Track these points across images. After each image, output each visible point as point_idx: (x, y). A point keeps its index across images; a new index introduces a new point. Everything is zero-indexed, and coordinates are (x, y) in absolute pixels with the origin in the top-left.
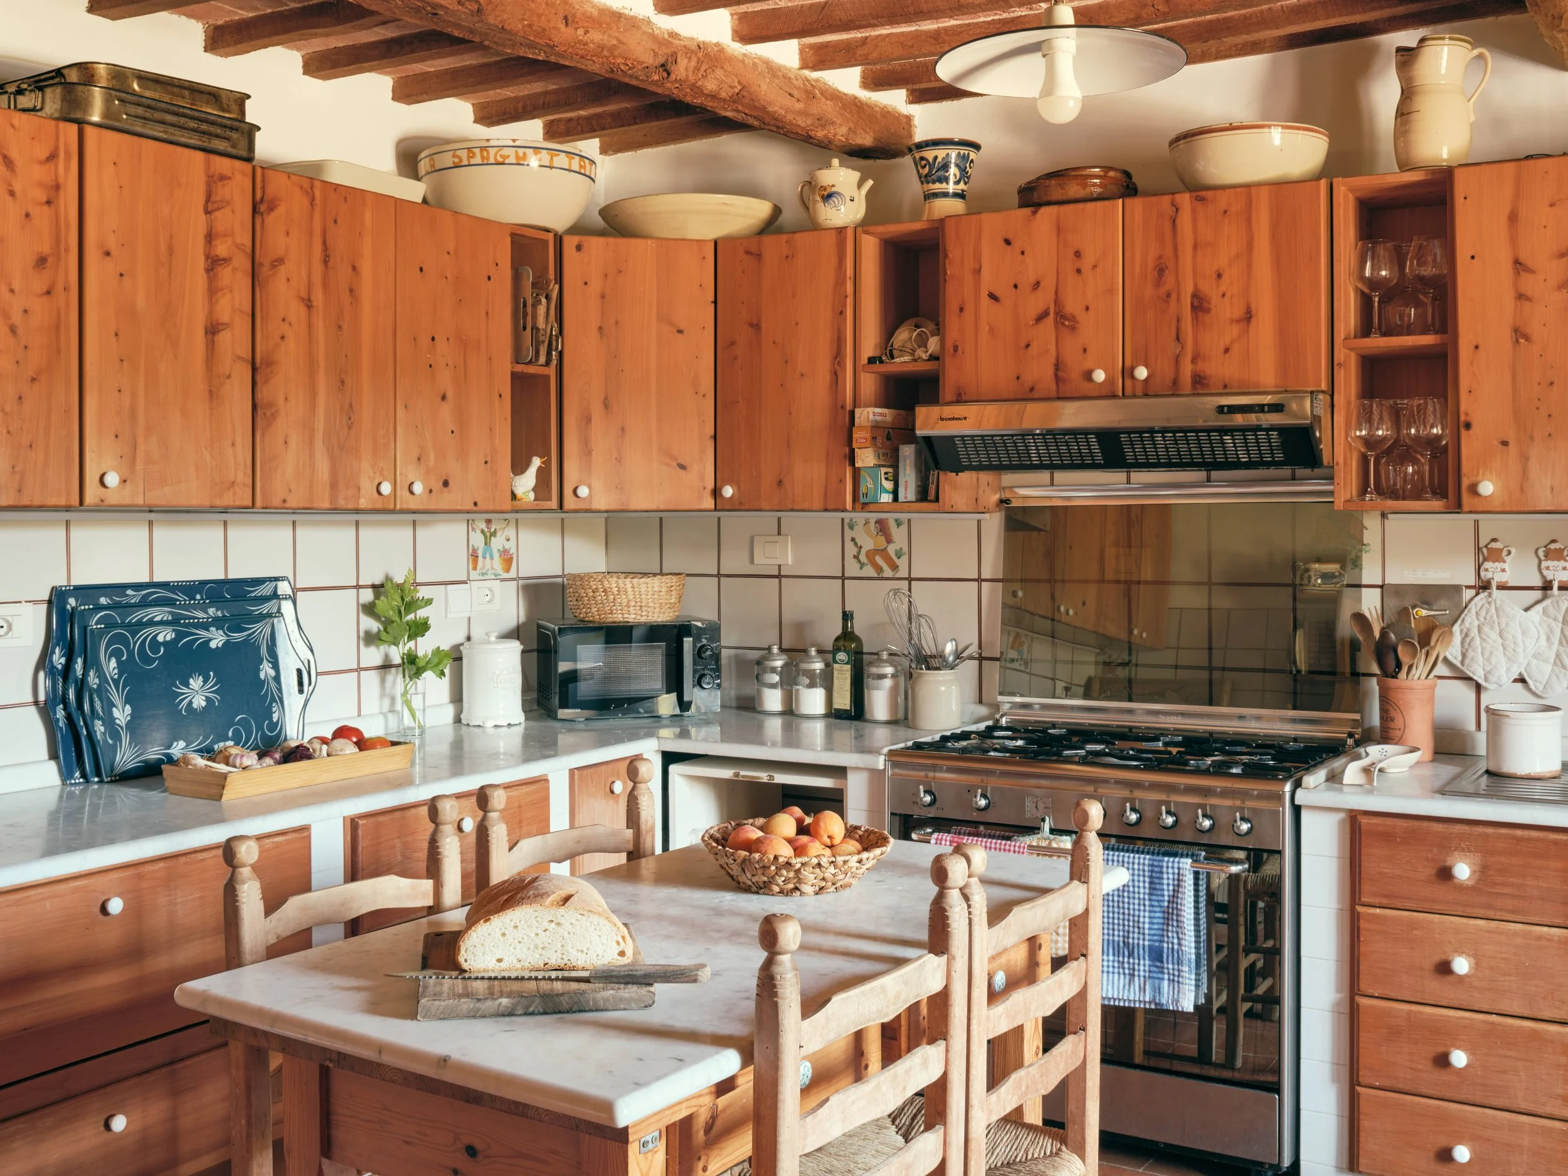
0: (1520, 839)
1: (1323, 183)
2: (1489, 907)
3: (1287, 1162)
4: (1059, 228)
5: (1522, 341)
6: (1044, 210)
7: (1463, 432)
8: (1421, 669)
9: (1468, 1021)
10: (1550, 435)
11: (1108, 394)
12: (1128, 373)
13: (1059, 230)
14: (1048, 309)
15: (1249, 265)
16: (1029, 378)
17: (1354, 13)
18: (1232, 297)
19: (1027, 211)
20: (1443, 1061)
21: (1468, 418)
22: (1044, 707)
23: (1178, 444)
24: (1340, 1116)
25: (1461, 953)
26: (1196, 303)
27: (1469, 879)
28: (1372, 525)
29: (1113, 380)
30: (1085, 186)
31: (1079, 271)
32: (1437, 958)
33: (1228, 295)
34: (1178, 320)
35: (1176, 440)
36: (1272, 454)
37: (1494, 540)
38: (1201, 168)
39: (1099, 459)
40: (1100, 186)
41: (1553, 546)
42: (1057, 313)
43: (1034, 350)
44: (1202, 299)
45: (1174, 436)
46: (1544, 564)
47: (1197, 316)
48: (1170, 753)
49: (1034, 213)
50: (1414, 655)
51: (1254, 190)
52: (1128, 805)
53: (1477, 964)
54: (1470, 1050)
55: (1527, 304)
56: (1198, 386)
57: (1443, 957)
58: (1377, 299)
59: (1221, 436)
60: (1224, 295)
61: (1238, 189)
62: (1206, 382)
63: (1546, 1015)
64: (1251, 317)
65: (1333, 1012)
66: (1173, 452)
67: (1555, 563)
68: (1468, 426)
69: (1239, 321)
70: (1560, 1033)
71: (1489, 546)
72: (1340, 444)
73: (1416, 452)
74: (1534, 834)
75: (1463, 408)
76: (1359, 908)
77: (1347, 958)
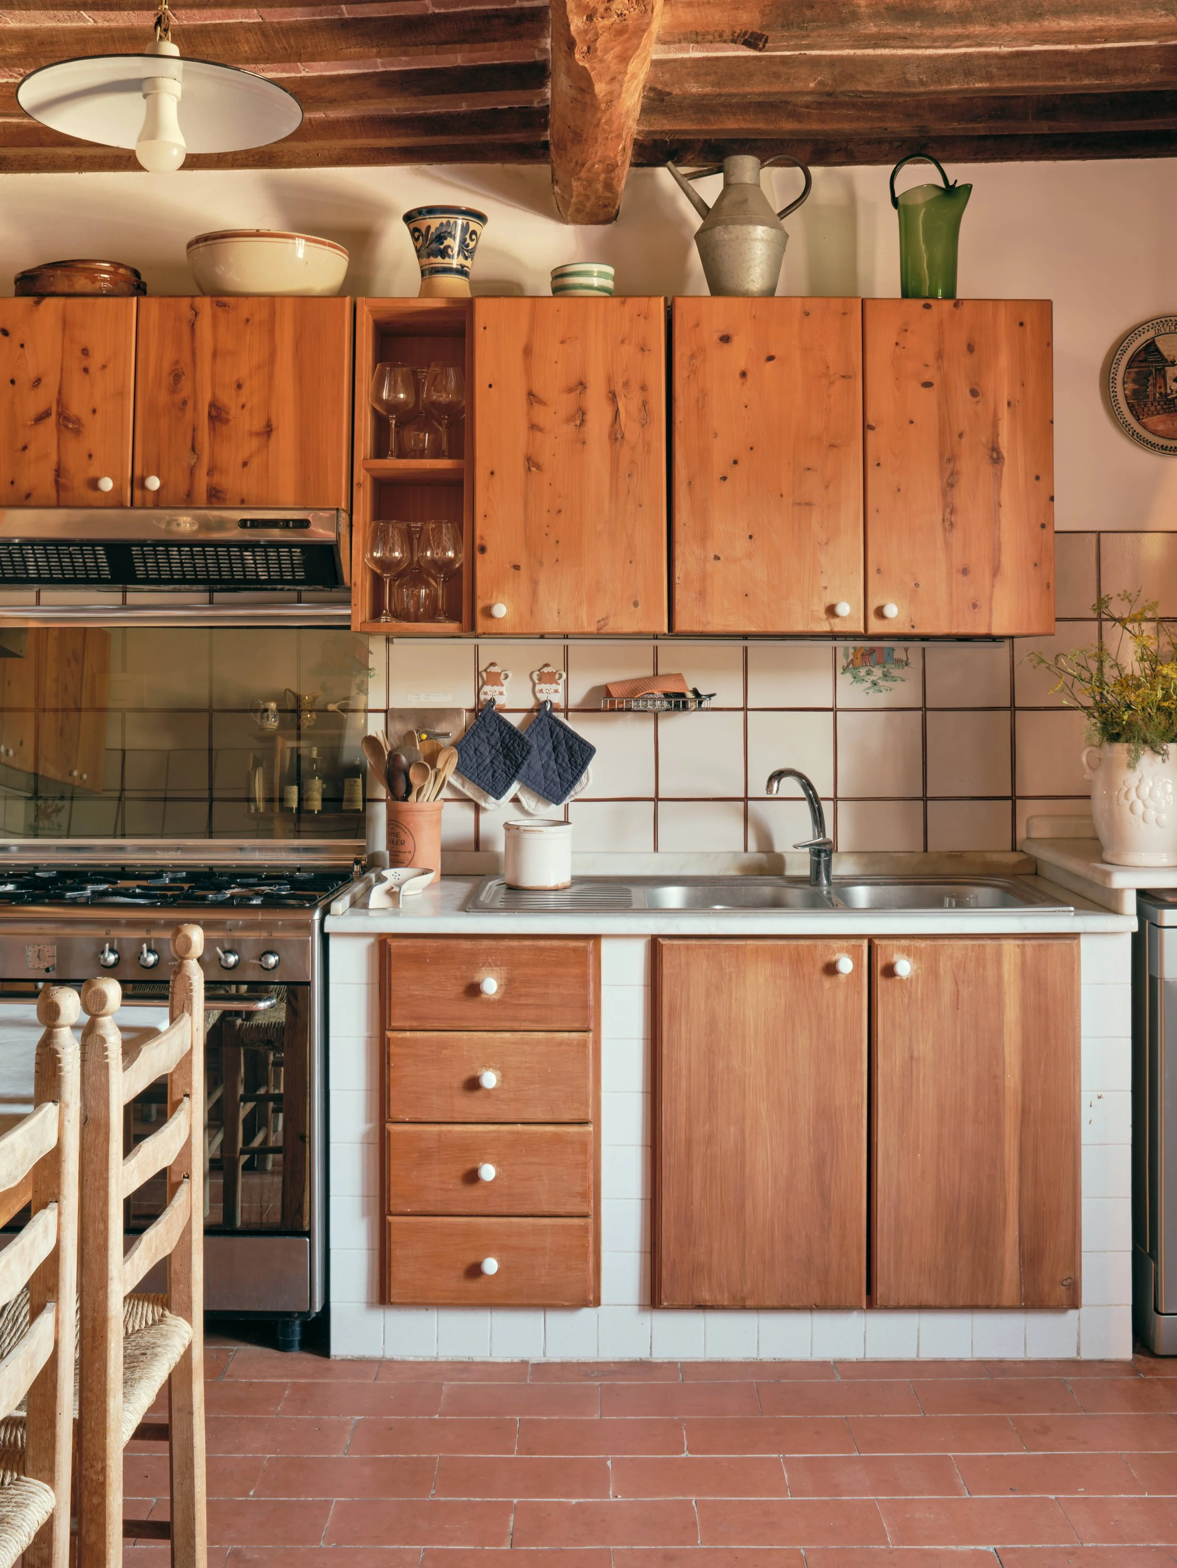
0: (543, 950)
1: (348, 300)
2: (515, 1019)
3: (318, 1308)
4: (64, 323)
5: (534, 469)
6: (48, 301)
7: (478, 555)
8: (430, 790)
9: (494, 1134)
10: (557, 560)
11: (115, 502)
12: (138, 483)
13: (65, 324)
14: (50, 409)
15: (271, 377)
16: (24, 485)
17: (380, 137)
18: (251, 409)
19: (29, 300)
20: (472, 1177)
21: (484, 542)
22: (22, 848)
23: (193, 559)
24: (371, 1249)
25: (488, 1067)
26: (214, 413)
27: (497, 992)
28: (377, 648)
29: (121, 488)
30: (94, 280)
31: (86, 370)
32: (465, 1076)
33: (248, 406)
34: (194, 429)
35: (192, 555)
36: (293, 572)
37: (493, 664)
38: (220, 273)
39: (106, 573)
40: (111, 281)
41: (546, 670)
42: (59, 414)
43: (31, 452)
44: (219, 408)
45: (191, 551)
46: (538, 687)
47: (214, 426)
48: (182, 889)
49: (37, 303)
50: (425, 777)
51: (277, 300)
52: (145, 946)
53: (503, 1076)
54: (498, 1164)
55: (538, 435)
56: (214, 500)
57: (472, 1073)
58: (394, 422)
59: (241, 552)
60: (243, 406)
61: (262, 299)
62: (220, 495)
63: (566, 1117)
64: (271, 430)
65: (362, 1143)
66: (188, 568)
67: (548, 686)
68: (483, 549)
69: (258, 434)
70: (579, 1133)
71: (488, 670)
72: (357, 565)
73: (430, 574)
74: (556, 943)
75: (478, 532)
76: (389, 1034)
77: (377, 1086)
